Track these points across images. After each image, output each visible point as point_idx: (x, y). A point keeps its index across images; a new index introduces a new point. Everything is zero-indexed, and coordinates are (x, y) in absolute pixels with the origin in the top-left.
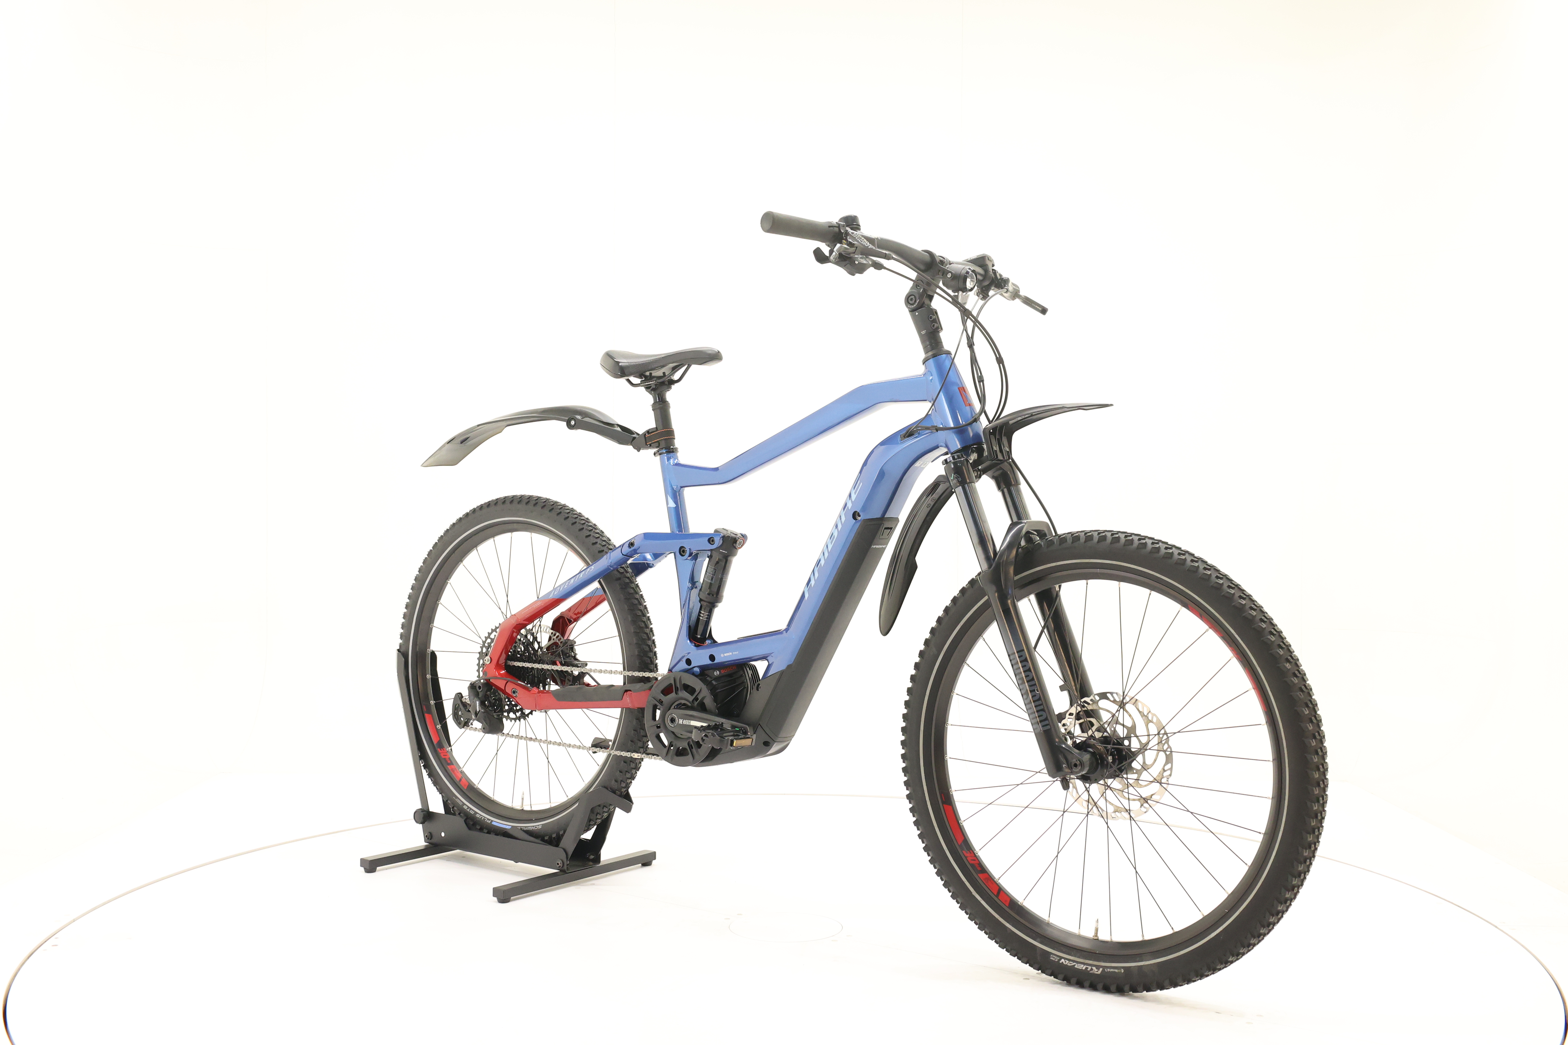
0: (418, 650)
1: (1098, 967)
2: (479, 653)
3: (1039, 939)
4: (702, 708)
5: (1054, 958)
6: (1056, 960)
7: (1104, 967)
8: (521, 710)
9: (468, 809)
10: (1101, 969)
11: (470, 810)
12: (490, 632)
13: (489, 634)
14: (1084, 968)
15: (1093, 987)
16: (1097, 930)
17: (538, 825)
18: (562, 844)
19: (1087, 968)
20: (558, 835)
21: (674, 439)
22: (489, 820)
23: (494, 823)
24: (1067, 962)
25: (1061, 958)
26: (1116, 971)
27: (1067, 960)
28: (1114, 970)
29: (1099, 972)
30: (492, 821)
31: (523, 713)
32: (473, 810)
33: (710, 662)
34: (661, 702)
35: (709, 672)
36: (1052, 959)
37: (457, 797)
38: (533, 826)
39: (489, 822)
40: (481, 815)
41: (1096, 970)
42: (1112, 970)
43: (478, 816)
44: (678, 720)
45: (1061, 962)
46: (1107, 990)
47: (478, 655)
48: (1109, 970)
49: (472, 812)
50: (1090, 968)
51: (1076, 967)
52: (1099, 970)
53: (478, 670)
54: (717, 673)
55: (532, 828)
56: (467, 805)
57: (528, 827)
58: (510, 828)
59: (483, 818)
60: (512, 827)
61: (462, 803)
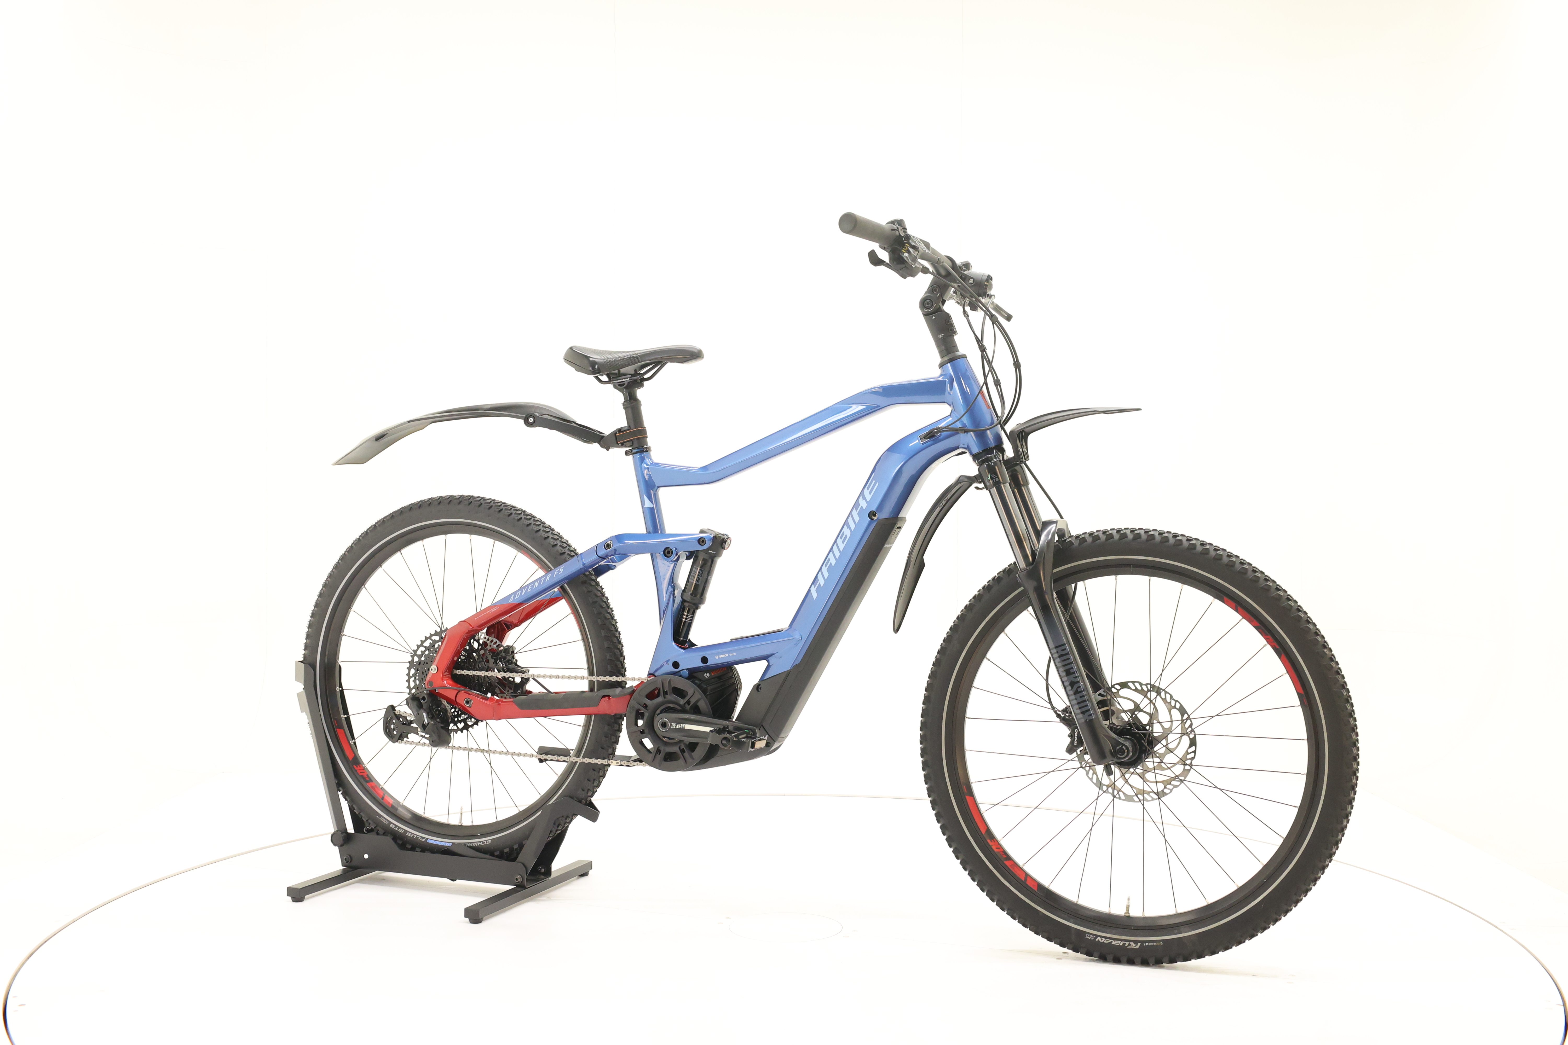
0: (326, 661)
1: (1136, 942)
2: (409, 662)
3: (1072, 920)
4: (696, 710)
5: (1089, 936)
6: (1092, 939)
7: (1142, 942)
8: (464, 721)
9: (395, 827)
10: (1139, 944)
11: (398, 829)
12: (423, 639)
13: (422, 642)
14: (1121, 944)
15: (1131, 962)
16: (1128, 907)
17: (486, 841)
18: (520, 859)
19: (1124, 944)
20: (511, 849)
21: (647, 437)
22: (424, 838)
23: (429, 841)
24: (1104, 939)
25: (1097, 936)
26: (1155, 944)
27: (1103, 936)
28: (1153, 944)
29: (1138, 947)
30: (427, 839)
31: (466, 724)
32: (402, 828)
33: (701, 664)
34: (646, 706)
35: (698, 675)
36: (1088, 938)
37: (382, 816)
38: (480, 842)
39: (424, 840)
40: (413, 834)
41: (1134, 945)
42: (1151, 944)
43: (408, 834)
44: (671, 725)
45: (1097, 940)
46: (1145, 963)
47: (408, 665)
48: (1147, 944)
49: (401, 831)
50: (1127, 943)
51: (1113, 943)
52: (1137, 945)
53: (408, 681)
54: (707, 675)
55: (479, 843)
56: (395, 824)
57: (473, 843)
58: (450, 844)
59: (416, 836)
60: (453, 843)
61: (388, 822)
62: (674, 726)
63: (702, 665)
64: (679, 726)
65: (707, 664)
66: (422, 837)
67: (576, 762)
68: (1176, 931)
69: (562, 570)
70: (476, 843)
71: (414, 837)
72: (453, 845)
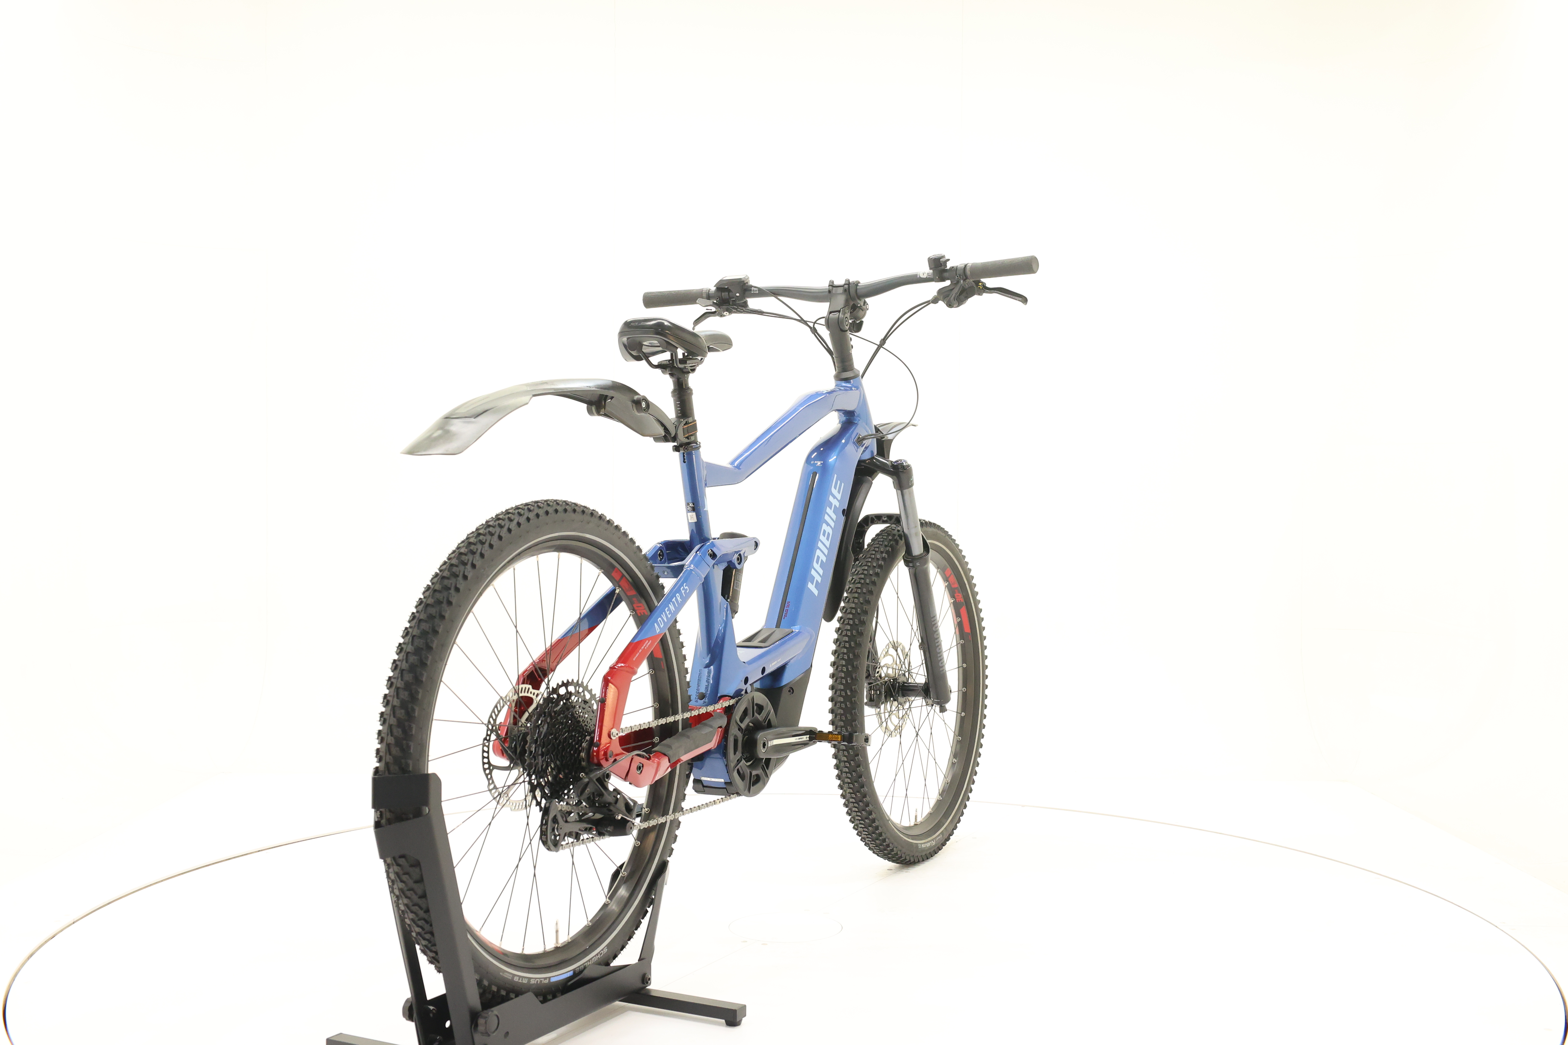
1: (933, 840)
7: (935, 839)
9: (519, 979)
11: (522, 980)
17: (602, 950)
22: (547, 978)
23: (553, 980)
25: (921, 844)
27: (923, 844)
30: (550, 978)
34: (740, 730)
36: (920, 848)
37: (504, 971)
38: (597, 955)
39: (547, 981)
42: (938, 838)
43: (532, 982)
49: (525, 981)
50: (931, 843)
51: (927, 846)
55: (597, 957)
56: (517, 975)
57: (591, 959)
58: (571, 973)
59: (539, 980)
60: (574, 970)
61: (511, 976)
62: (769, 744)
63: (762, 676)
64: (773, 743)
65: (765, 674)
66: (545, 979)
68: (942, 824)
69: (687, 587)
70: (593, 959)
71: (539, 982)
72: (576, 974)
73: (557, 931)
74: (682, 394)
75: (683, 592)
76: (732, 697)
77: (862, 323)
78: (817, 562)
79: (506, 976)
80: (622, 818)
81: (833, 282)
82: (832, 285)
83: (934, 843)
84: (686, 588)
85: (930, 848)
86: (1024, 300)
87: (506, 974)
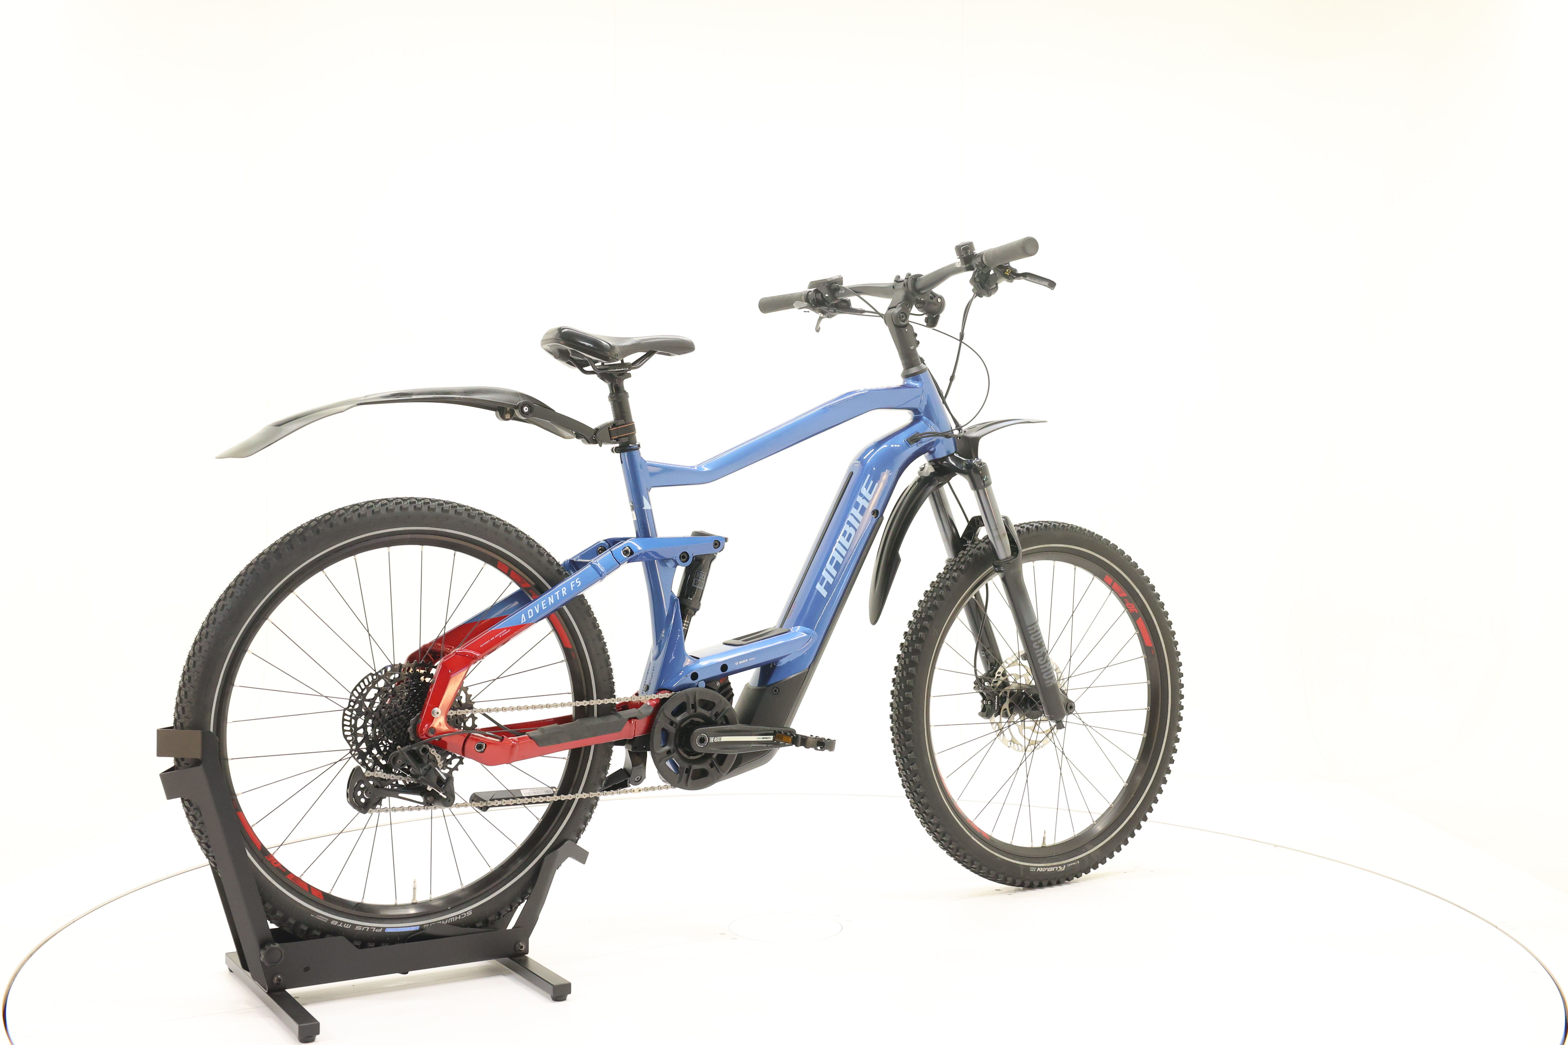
1: (1062, 865)
7: (1066, 864)
9: (339, 924)
10: (1065, 866)
11: (343, 925)
14: (1053, 870)
15: (1059, 883)
16: (1043, 839)
17: (466, 912)
19: (1055, 869)
21: (635, 434)
22: (379, 928)
23: (387, 930)
24: (1042, 869)
25: (1037, 867)
26: (1074, 863)
27: (1040, 867)
28: (1073, 864)
29: (1064, 869)
30: (384, 928)
32: (347, 923)
35: (712, 685)
36: (1033, 870)
37: (317, 914)
38: (458, 916)
39: (381, 930)
40: (363, 926)
42: (1071, 864)
43: (358, 928)
45: (1038, 871)
48: (1069, 865)
49: (347, 927)
50: (1057, 868)
51: (1048, 871)
52: (1063, 867)
56: (337, 919)
57: (448, 919)
58: (417, 928)
59: (368, 928)
60: (421, 926)
61: (327, 919)
62: (712, 740)
63: (722, 673)
64: (717, 739)
65: (727, 672)
66: (377, 928)
67: (574, 799)
68: (1084, 850)
69: (579, 582)
70: (451, 919)
71: (367, 930)
72: (422, 928)
73: (414, 889)
74: (619, 399)
75: (572, 586)
76: (671, 691)
77: (938, 317)
78: (831, 563)
79: (319, 919)
80: (432, 790)
81: (899, 277)
82: (897, 280)
83: (1061, 869)
84: (577, 582)
85: (1055, 872)
86: (1052, 284)
87: (320, 916)
